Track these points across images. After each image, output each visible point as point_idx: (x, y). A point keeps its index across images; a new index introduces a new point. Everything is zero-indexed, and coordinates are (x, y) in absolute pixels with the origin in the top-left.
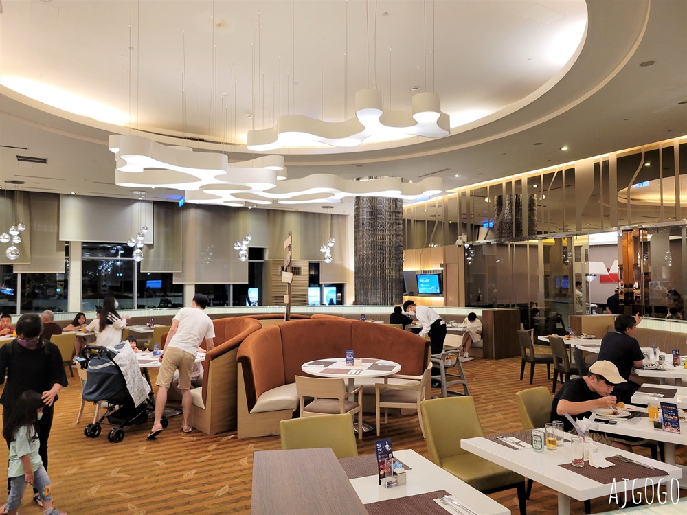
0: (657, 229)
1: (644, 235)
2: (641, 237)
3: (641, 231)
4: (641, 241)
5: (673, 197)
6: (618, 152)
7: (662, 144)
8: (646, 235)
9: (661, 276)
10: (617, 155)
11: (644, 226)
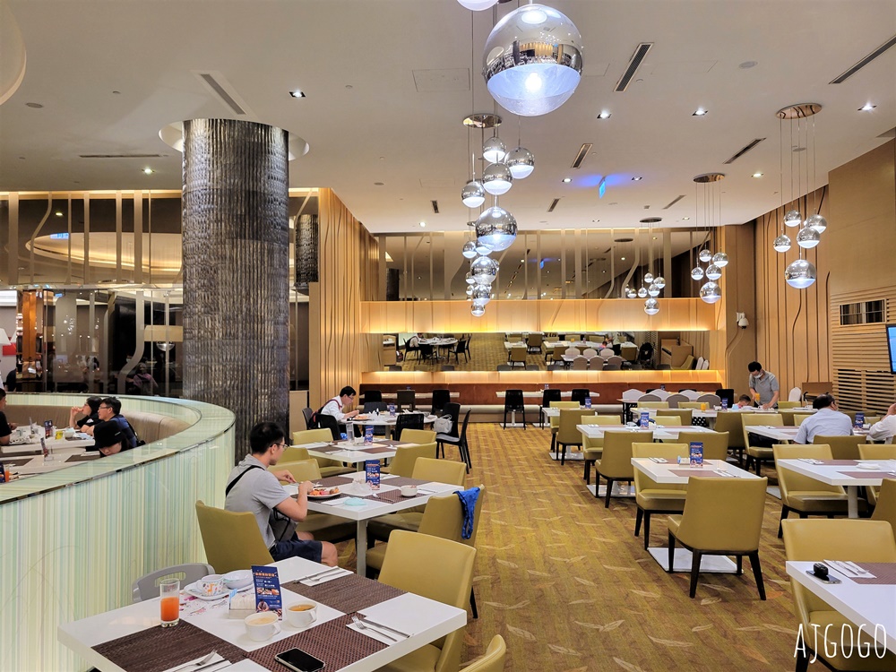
0: (64, 291)
1: (48, 297)
2: (45, 300)
3: (45, 292)
4: (45, 304)
5: (114, 256)
6: (21, 193)
7: (71, 195)
8: (52, 298)
9: (90, 348)
10: (20, 196)
11: (48, 287)
